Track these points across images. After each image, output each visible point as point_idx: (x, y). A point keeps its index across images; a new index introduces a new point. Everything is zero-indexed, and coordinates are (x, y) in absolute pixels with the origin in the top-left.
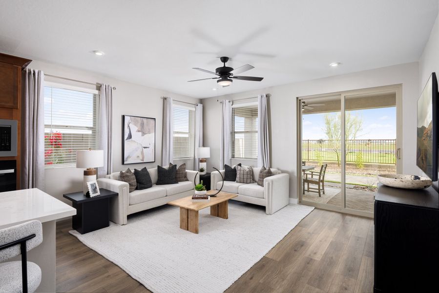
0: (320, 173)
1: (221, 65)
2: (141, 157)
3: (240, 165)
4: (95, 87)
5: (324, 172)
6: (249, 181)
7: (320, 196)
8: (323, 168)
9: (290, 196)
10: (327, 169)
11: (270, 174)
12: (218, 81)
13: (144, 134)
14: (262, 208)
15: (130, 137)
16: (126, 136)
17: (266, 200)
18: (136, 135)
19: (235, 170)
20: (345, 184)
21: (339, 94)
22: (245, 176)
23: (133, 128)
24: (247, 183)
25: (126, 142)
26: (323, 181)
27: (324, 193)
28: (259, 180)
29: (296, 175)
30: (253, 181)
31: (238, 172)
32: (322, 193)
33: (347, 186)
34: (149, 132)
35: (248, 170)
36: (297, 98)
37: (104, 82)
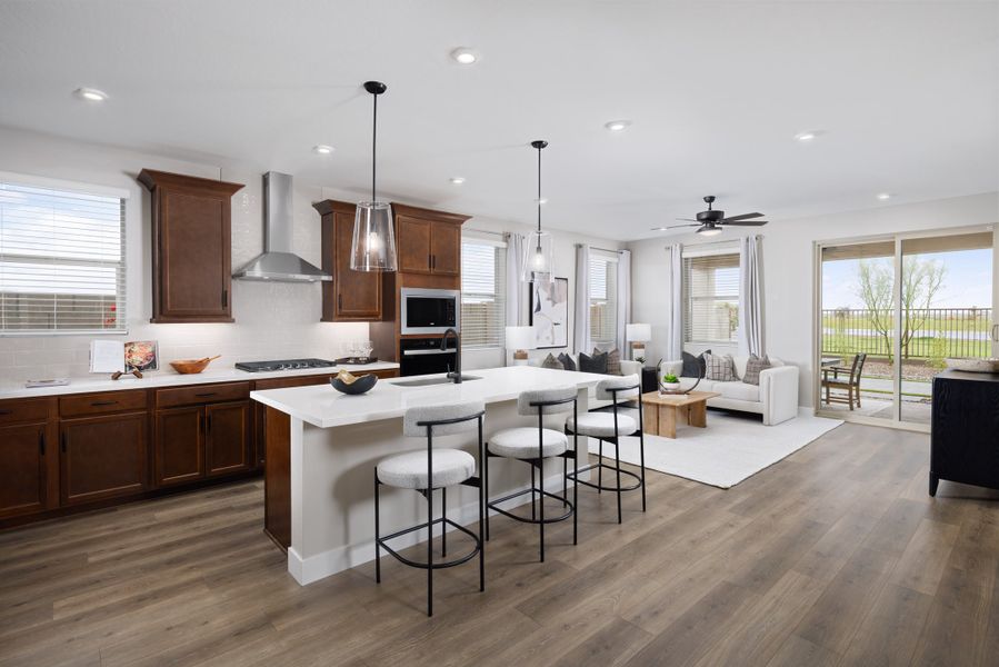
0: (853, 369)
1: (705, 207)
2: (551, 340)
3: (709, 352)
4: (501, 237)
5: (861, 368)
6: (728, 377)
7: (852, 409)
8: (860, 362)
9: (800, 403)
10: (865, 364)
11: (766, 364)
12: (700, 230)
13: (554, 303)
14: (757, 417)
15: (539, 308)
16: (535, 308)
17: (765, 403)
18: (546, 305)
19: (702, 361)
20: (900, 394)
21: (893, 236)
22: (722, 369)
23: (542, 294)
24: (724, 381)
25: (534, 315)
26: (857, 384)
27: (859, 406)
28: (747, 375)
29: (810, 369)
30: (735, 377)
31: (708, 365)
32: (855, 405)
33: (903, 397)
34: (560, 301)
35: (725, 360)
36: (814, 242)
37: (514, 231)
